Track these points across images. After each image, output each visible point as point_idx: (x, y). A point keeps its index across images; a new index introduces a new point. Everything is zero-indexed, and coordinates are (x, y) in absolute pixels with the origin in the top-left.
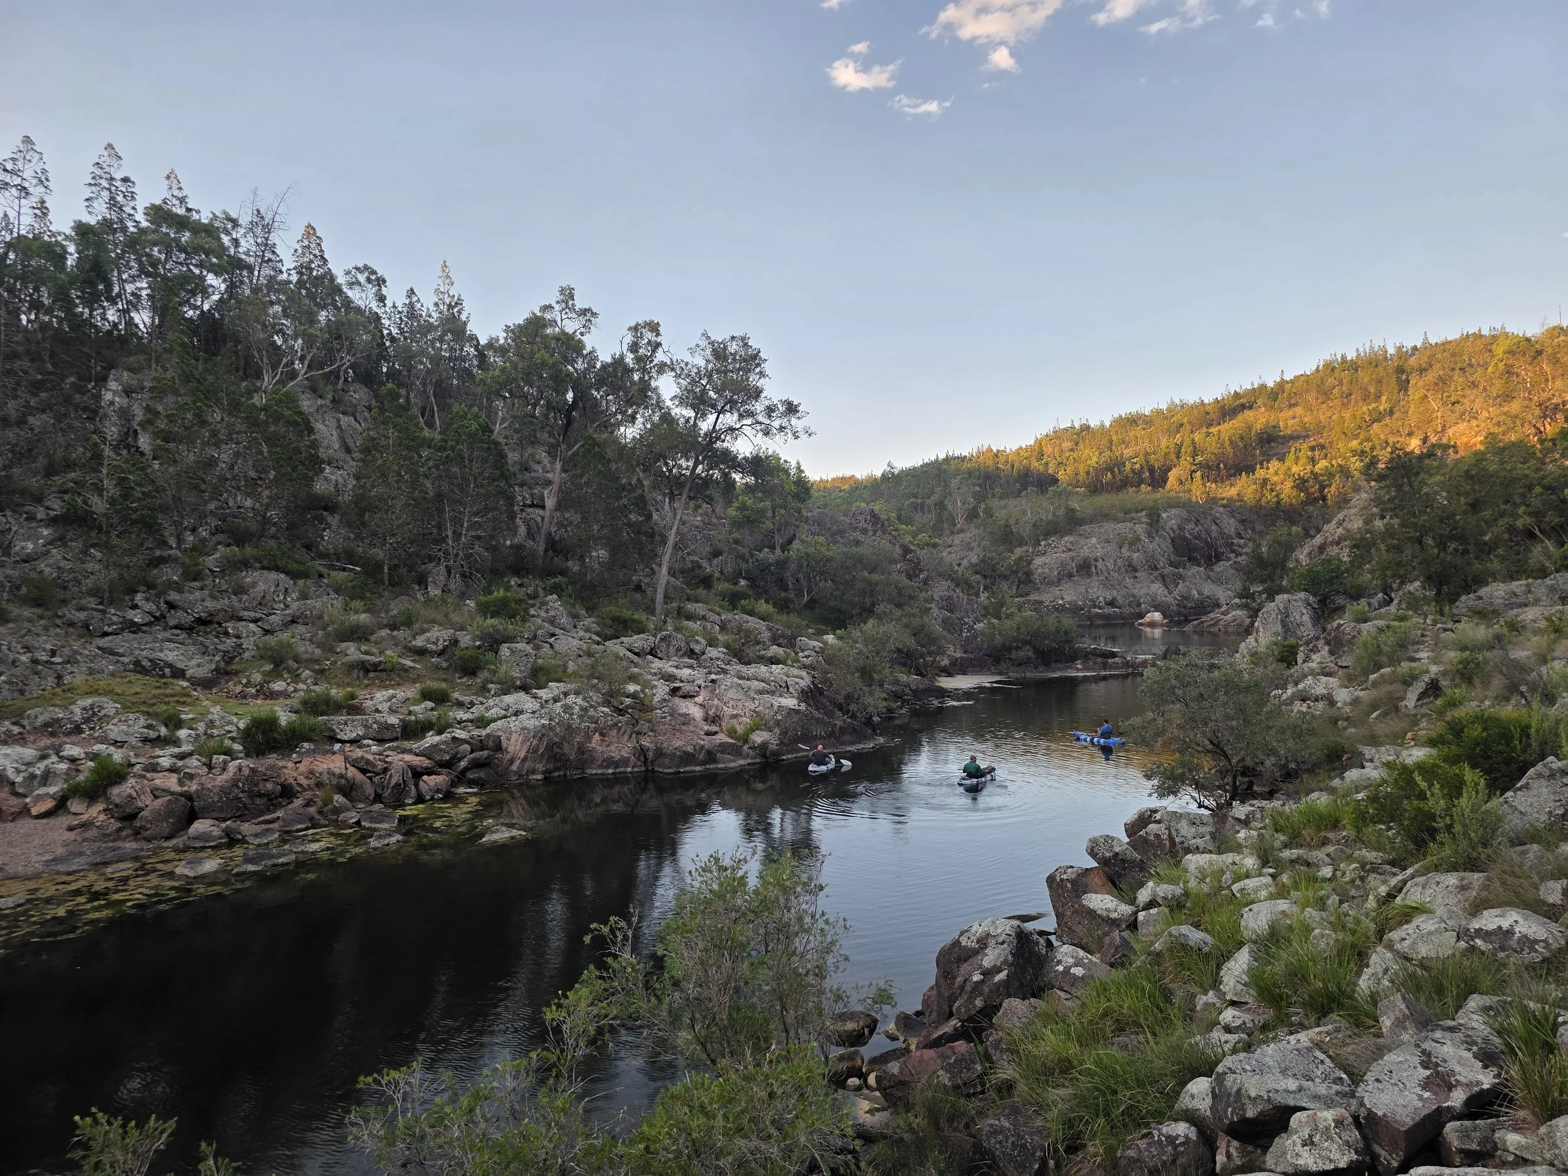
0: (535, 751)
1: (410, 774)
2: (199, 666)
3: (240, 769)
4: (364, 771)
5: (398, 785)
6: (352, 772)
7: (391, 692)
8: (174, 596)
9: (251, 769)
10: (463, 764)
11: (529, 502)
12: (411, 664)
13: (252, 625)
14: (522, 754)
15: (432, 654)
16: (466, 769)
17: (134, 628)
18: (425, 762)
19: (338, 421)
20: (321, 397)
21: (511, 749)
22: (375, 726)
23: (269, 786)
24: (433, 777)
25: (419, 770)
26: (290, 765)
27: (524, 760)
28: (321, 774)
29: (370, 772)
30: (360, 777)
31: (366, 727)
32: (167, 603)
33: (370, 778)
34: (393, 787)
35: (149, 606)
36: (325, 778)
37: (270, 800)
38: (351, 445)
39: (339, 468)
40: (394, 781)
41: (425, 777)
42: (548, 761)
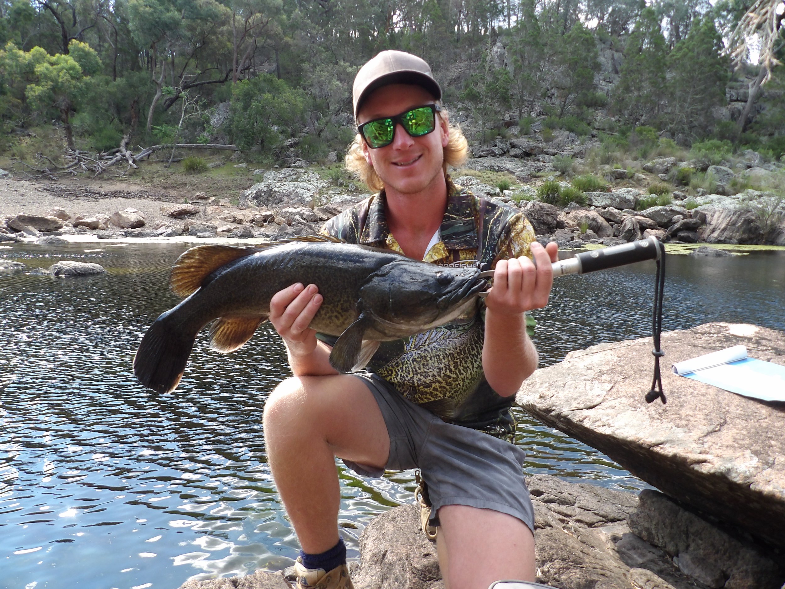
0: (734, 224)
1: (638, 226)
2: (522, 171)
3: (534, 205)
4: (608, 220)
5: (629, 230)
6: (601, 220)
7: (630, 189)
8: (514, 140)
9: (541, 206)
10: (677, 226)
11: (734, 98)
12: (644, 177)
13: (552, 157)
14: (723, 226)
15: (659, 171)
16: (679, 230)
17: (494, 155)
18: (650, 221)
19: (613, 55)
20: (604, 43)
21: (714, 222)
22: (618, 199)
23: (550, 219)
24: (654, 230)
25: (644, 225)
26: (563, 213)
27: (724, 230)
28: (581, 217)
29: (611, 221)
30: (605, 223)
31: (612, 199)
32: (511, 144)
33: (612, 225)
34: (626, 232)
35: (501, 145)
36: (584, 220)
37: (549, 228)
38: (619, 69)
39: (610, 82)
40: (627, 228)
41: (648, 230)
42: (744, 232)
